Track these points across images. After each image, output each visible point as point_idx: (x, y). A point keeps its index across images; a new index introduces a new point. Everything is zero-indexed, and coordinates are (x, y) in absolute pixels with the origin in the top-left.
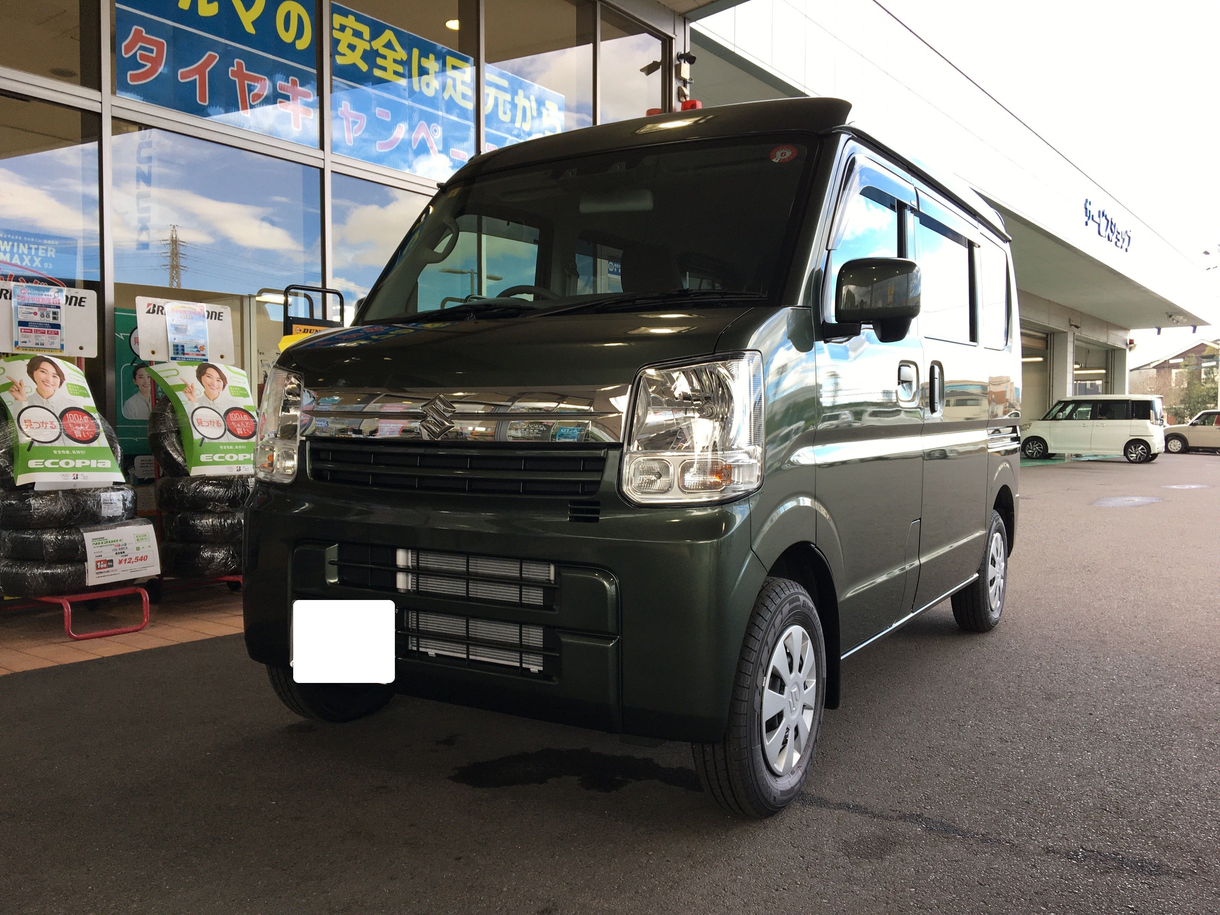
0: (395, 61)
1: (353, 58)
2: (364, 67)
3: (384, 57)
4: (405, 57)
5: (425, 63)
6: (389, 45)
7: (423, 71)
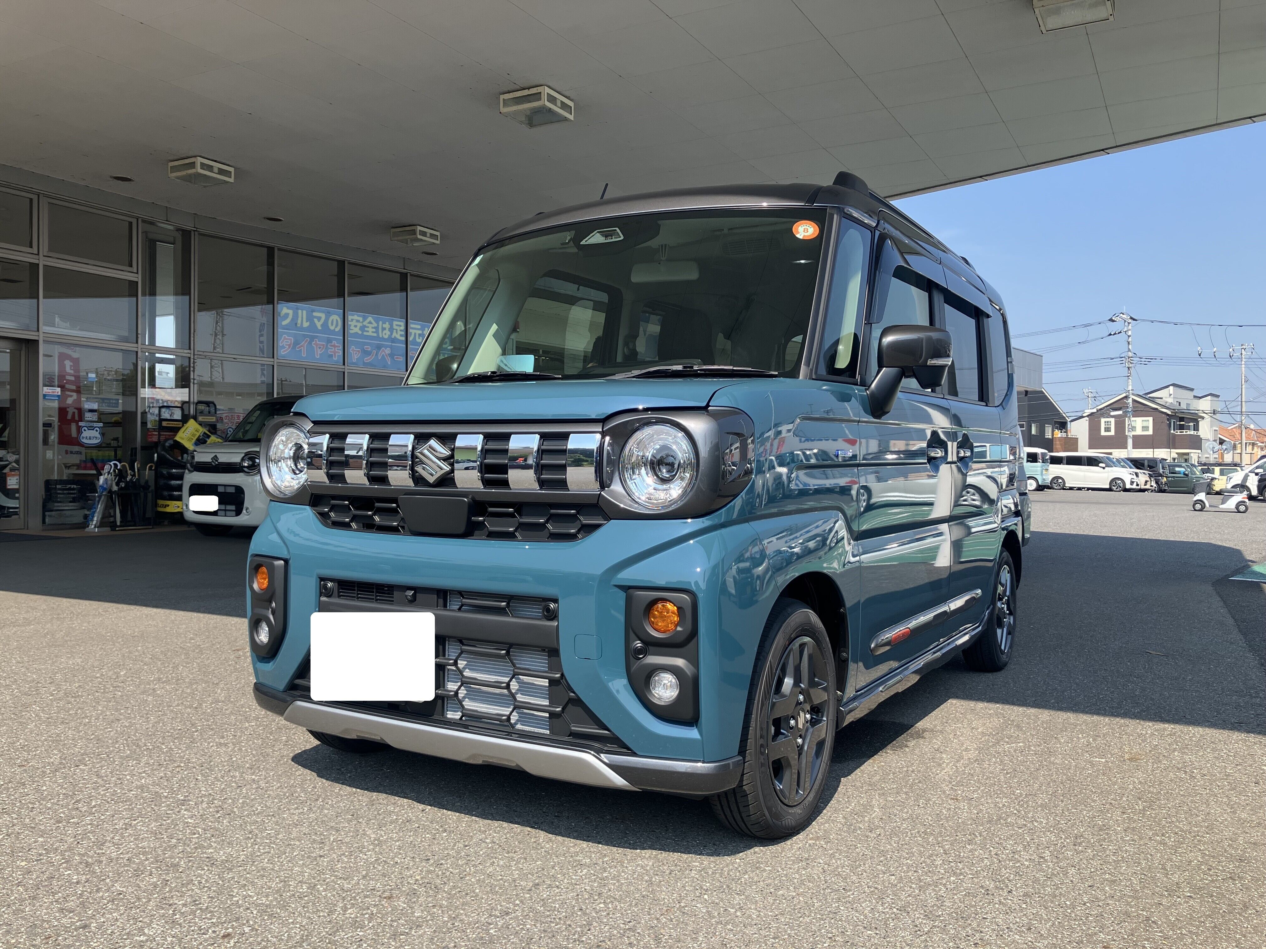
0: (373, 328)
1: (357, 330)
2: (360, 332)
3: (368, 327)
4: (376, 325)
5: (384, 326)
6: (370, 323)
7: (384, 329)
